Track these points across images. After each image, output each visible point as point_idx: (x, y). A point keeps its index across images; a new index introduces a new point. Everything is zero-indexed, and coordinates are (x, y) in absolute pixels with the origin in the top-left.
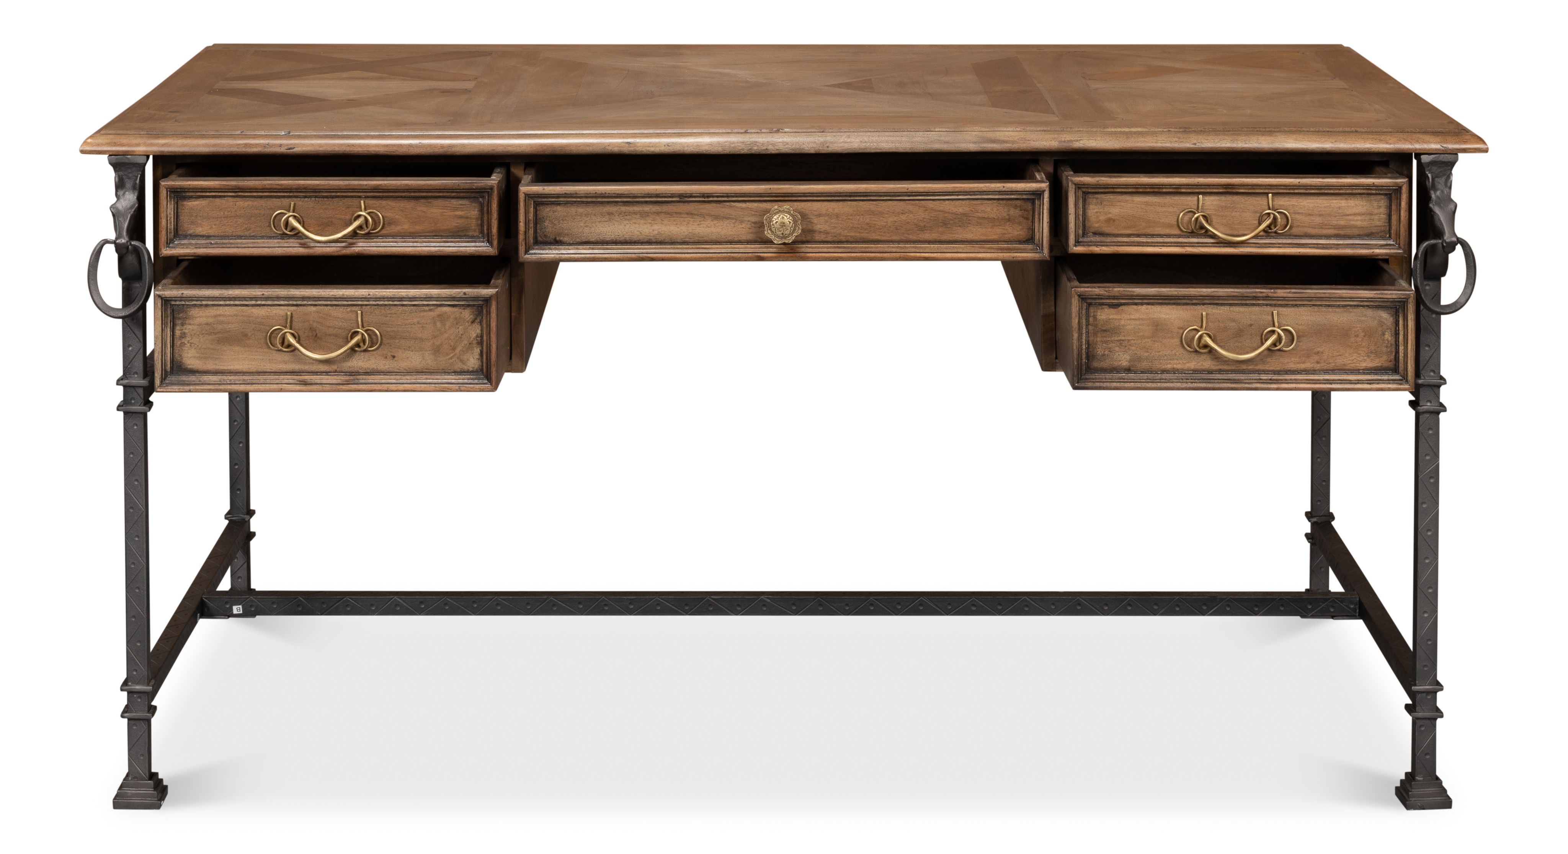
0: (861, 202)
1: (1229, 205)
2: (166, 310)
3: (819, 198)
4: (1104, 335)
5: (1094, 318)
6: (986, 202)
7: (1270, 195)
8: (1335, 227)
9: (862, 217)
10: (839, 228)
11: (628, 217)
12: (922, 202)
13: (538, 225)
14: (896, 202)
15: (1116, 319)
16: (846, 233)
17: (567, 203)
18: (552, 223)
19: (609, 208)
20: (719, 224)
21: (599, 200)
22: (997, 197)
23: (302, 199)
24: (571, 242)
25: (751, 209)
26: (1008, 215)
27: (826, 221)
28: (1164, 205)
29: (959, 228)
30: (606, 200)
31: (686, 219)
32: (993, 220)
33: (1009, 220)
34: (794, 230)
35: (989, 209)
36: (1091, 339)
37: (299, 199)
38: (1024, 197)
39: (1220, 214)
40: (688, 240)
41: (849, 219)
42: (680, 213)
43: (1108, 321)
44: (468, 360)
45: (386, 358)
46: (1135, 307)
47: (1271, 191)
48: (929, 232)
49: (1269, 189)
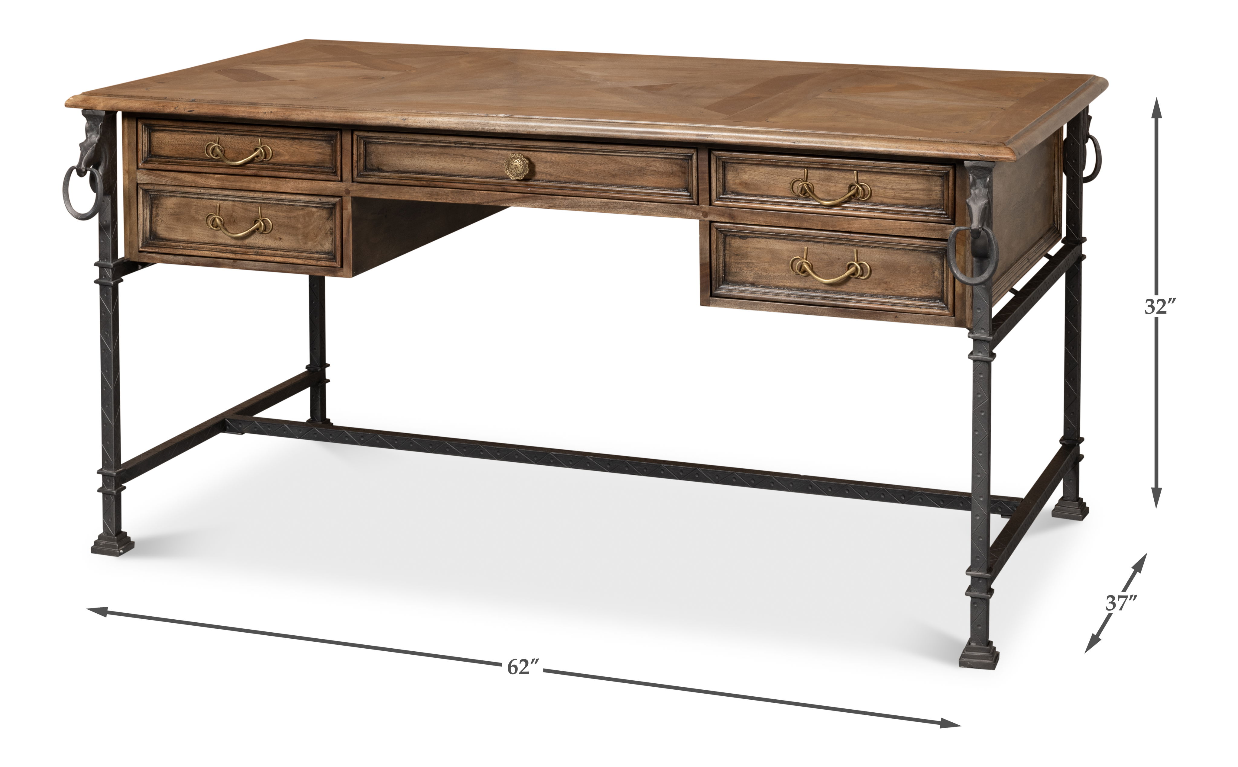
0: (573, 154)
1: (828, 177)
2: (146, 197)
3: (544, 150)
4: (736, 258)
5: (729, 245)
6: (656, 159)
7: (855, 172)
8: (903, 198)
9: (574, 165)
10: (559, 172)
11: (423, 155)
12: (614, 157)
13: (367, 158)
14: (596, 156)
15: (744, 247)
16: (563, 175)
17: (385, 143)
18: (377, 156)
19: (412, 148)
20: (481, 164)
22: (663, 156)
23: (224, 135)
24: (388, 170)
25: (502, 155)
26: (672, 170)
27: (551, 167)
28: (781, 175)
29: (638, 177)
31: (461, 159)
32: (661, 173)
33: (672, 173)
34: (524, 170)
36: (727, 260)
37: (222, 135)
38: (681, 157)
39: (821, 183)
40: (461, 173)
41: (566, 166)
42: (456, 155)
43: (739, 248)
44: (324, 244)
45: (276, 239)
46: (758, 239)
47: (855, 169)
48: (619, 178)
49: (854, 167)
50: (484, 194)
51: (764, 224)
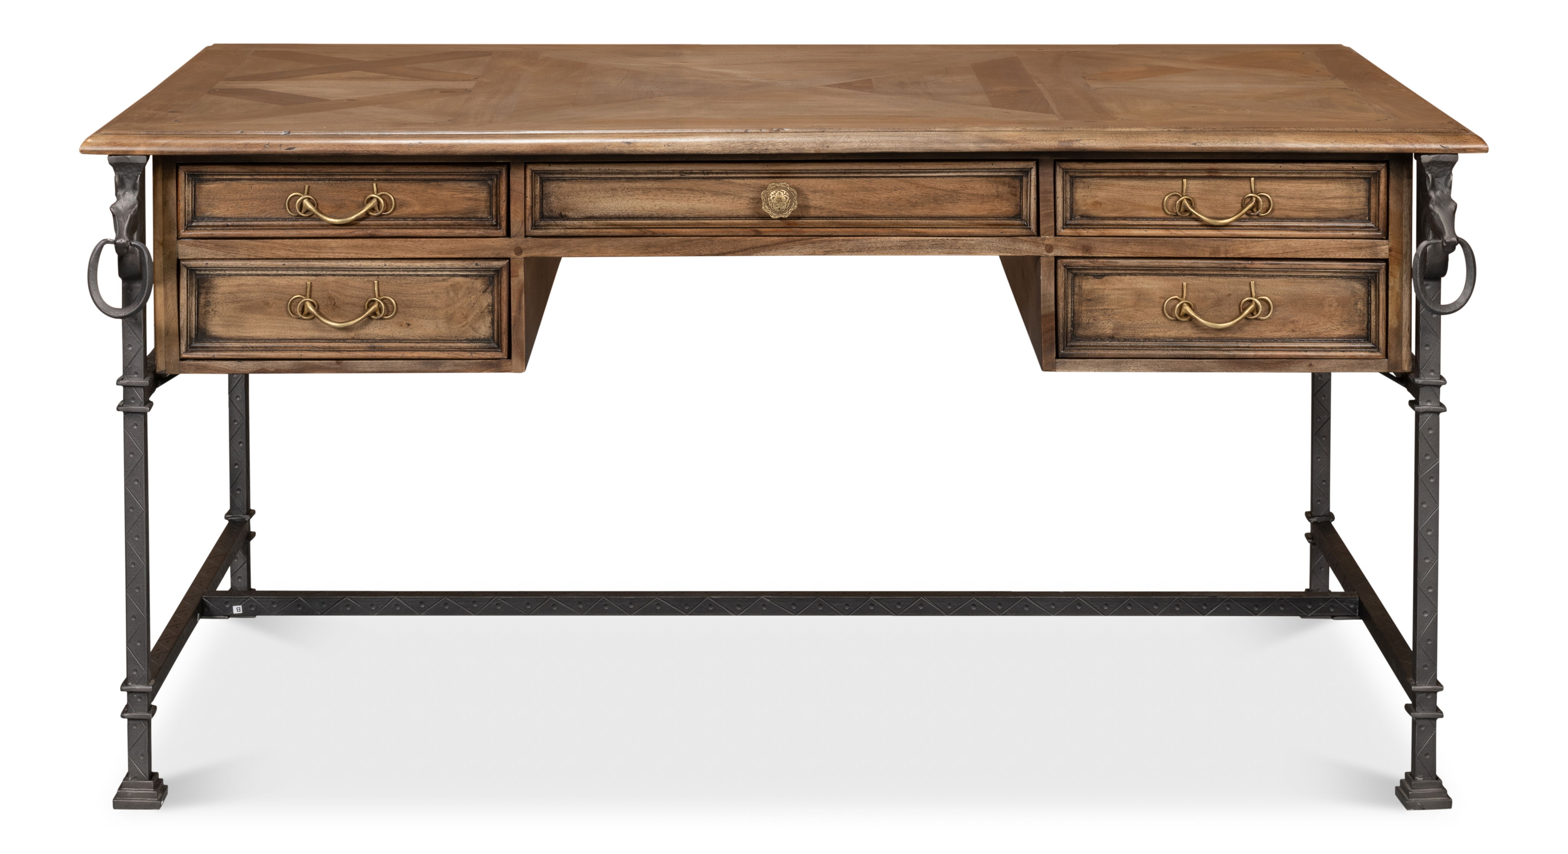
0: (855, 179)
1: (1212, 189)
2: (191, 279)
3: (815, 175)
4: (1089, 304)
5: (1079, 288)
6: (975, 179)
7: (1253, 179)
8: (1317, 210)
9: (856, 193)
10: (833, 204)
11: (631, 193)
12: (911, 179)
13: (544, 201)
14: (888, 179)
15: (1100, 289)
16: (841, 208)
17: (572, 179)
18: (558, 198)
19: (613, 184)
20: (718, 200)
21: (603, 176)
22: (986, 174)
23: (318, 182)
24: (576, 217)
25: (749, 186)
26: (997, 191)
27: (821, 198)
28: (1150, 189)
29: (949, 204)
30: (610, 176)
31: (686, 195)
32: (983, 196)
33: (998, 196)
34: (791, 205)
35: (978, 186)
36: (1077, 307)
37: (315, 182)
38: (1012, 174)
39: (1204, 197)
40: (688, 215)
41: (844, 195)
42: (681, 189)
43: (1093, 291)
44: (480, 328)
45: (402, 326)
46: (1118, 277)
47: (1253, 175)
48: (921, 207)
49: (1251, 173)
50: (729, 241)
51: (1132, 256)
